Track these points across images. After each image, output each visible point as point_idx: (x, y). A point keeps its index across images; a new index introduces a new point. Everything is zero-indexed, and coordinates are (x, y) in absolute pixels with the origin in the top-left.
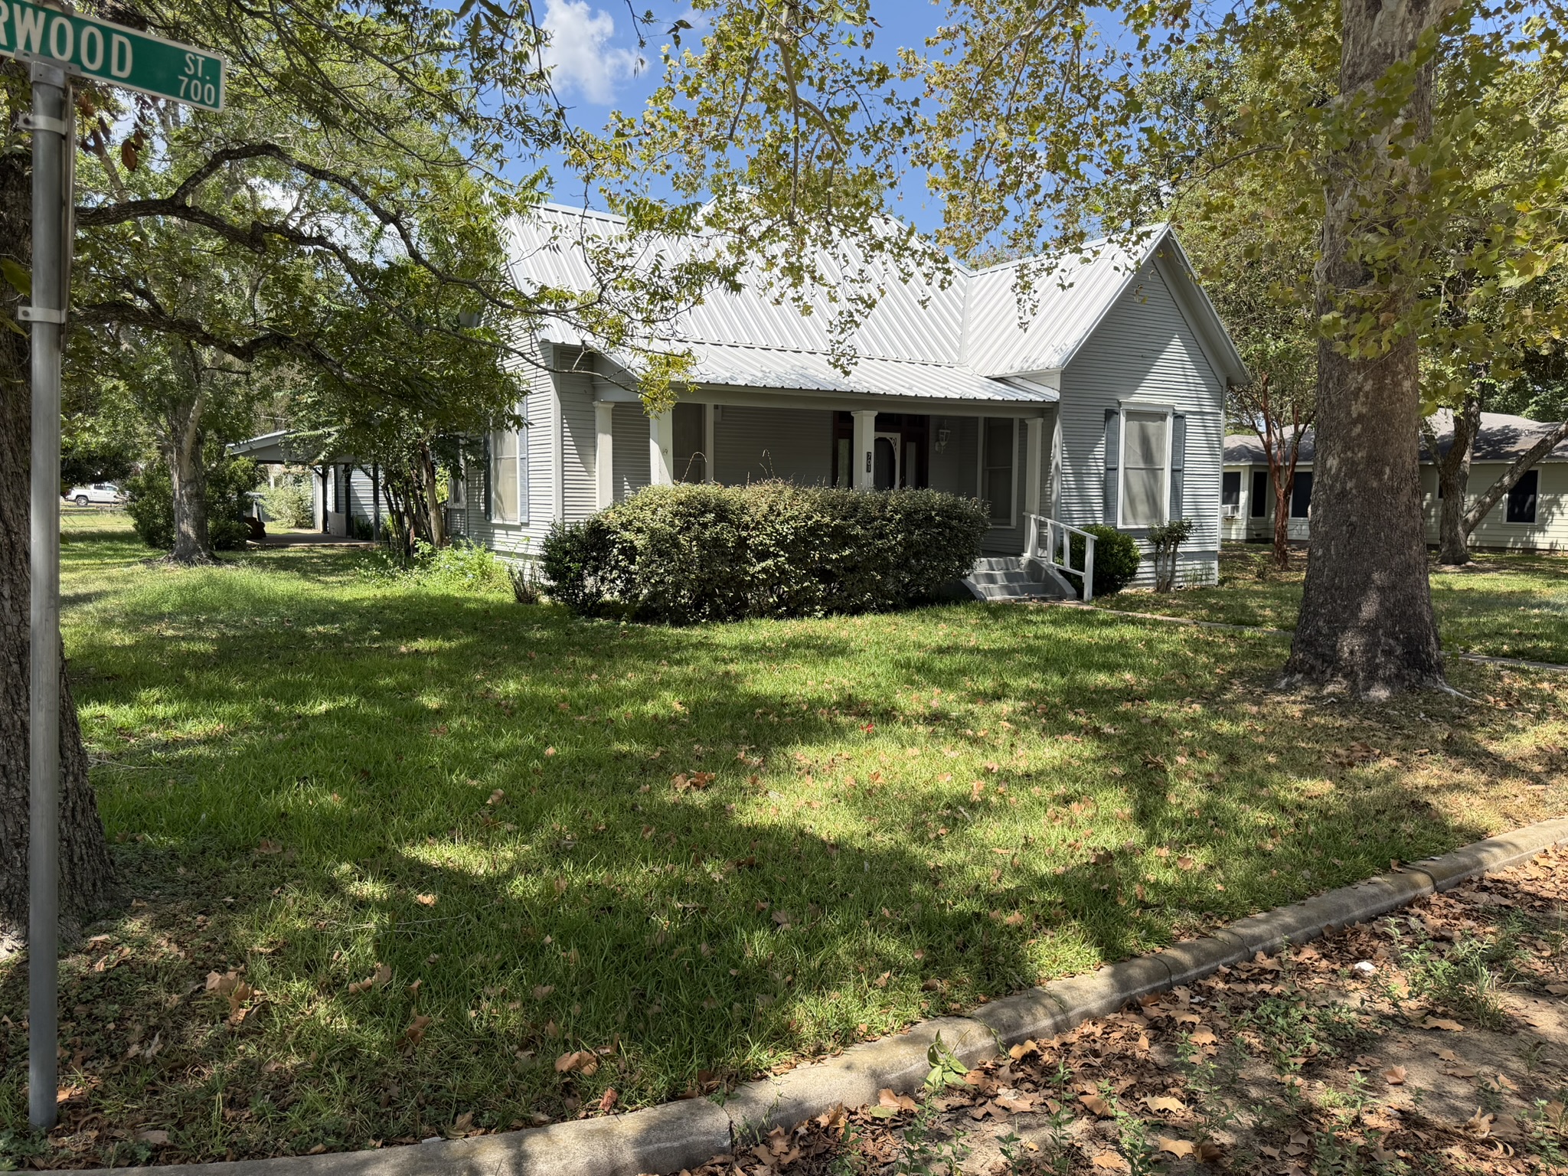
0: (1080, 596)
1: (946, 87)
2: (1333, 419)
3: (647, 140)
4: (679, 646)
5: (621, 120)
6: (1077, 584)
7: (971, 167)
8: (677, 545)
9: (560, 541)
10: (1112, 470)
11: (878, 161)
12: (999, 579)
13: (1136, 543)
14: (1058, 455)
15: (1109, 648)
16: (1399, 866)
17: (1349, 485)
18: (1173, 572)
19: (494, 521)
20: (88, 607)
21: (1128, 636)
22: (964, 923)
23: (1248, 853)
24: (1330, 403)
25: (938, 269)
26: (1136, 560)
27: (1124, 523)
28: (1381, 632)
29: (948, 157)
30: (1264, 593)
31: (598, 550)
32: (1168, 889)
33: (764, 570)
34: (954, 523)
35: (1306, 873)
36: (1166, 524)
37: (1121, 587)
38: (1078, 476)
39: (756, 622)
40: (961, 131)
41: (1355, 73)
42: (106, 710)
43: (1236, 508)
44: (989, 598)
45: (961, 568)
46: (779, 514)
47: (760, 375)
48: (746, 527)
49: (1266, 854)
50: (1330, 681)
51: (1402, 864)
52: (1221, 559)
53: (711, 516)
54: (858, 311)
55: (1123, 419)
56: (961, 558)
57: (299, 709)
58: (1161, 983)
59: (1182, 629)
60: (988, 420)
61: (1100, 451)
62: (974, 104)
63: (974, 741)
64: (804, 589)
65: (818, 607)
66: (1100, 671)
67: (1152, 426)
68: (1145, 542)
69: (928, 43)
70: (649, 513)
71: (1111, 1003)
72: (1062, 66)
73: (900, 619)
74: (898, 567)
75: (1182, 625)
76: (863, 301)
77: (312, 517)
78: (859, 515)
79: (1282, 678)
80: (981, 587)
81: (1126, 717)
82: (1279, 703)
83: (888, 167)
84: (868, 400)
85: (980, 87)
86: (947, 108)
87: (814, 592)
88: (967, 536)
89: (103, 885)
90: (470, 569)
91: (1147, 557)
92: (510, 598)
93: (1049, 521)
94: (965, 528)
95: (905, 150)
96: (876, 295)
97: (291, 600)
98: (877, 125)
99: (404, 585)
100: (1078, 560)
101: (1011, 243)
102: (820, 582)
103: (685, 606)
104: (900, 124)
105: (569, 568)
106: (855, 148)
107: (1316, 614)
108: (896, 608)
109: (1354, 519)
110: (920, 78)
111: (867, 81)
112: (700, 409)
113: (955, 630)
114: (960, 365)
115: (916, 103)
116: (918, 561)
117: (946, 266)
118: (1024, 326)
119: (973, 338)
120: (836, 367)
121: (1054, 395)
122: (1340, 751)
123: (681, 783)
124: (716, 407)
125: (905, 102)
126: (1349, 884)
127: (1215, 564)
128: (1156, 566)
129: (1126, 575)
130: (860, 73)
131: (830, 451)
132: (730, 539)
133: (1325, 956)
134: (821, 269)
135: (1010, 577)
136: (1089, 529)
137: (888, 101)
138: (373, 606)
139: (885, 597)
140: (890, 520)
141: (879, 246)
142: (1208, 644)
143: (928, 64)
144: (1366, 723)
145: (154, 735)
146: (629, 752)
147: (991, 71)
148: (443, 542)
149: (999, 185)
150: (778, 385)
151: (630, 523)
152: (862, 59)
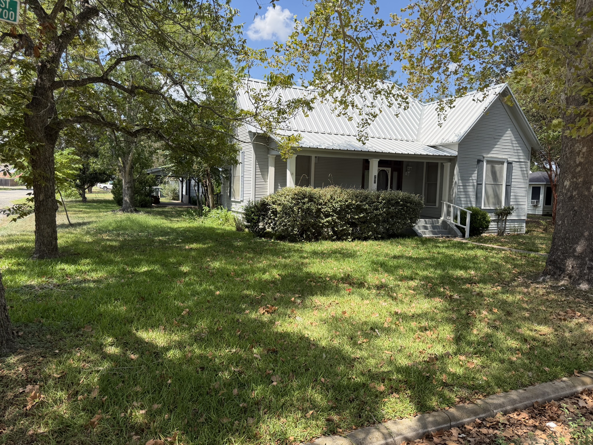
0: (463, 236)
1: (410, 29)
2: (568, 164)
3: (287, 53)
4: (290, 250)
5: (277, 45)
6: (463, 231)
7: (419, 60)
8: (293, 211)
9: (251, 208)
10: (479, 184)
11: (380, 59)
12: (429, 227)
13: (489, 215)
14: (456, 178)
15: (468, 260)
16: (578, 373)
17: (574, 193)
18: (505, 227)
19: (232, 200)
20: (85, 227)
21: (479, 254)
22: (357, 387)
23: (502, 361)
24: (566, 157)
25: (403, 102)
26: (489, 222)
27: (484, 206)
28: (587, 259)
29: (410, 57)
30: (544, 237)
31: (264, 211)
32: (459, 377)
33: (327, 222)
34: (408, 205)
35: (530, 374)
36: (503, 207)
37: (482, 233)
38: (465, 186)
39: (323, 242)
40: (416, 46)
41: (581, 12)
42: (65, 266)
43: (538, 202)
44: (424, 236)
45: (411, 222)
46: (334, 200)
47: (331, 144)
48: (321, 204)
49: (511, 362)
50: (562, 279)
51: (580, 372)
52: (527, 222)
53: (306, 200)
54: (369, 119)
55: (485, 163)
56: (411, 219)
57: (136, 270)
58: (445, 425)
59: (503, 252)
60: (428, 163)
61: (475, 176)
62: (420, 35)
63: (395, 299)
64: (343, 230)
65: (349, 237)
66: (461, 269)
67: (497, 167)
68: (493, 214)
69: (402, 11)
70: (283, 198)
71: (418, 434)
72: (459, 18)
73: (382, 243)
74: (384, 221)
75: (504, 250)
76: (372, 115)
77: (178, 196)
78: (368, 201)
79: (542, 276)
80: (420, 231)
81: (466, 291)
82: (537, 288)
83: (384, 61)
84: (375, 154)
85: (424, 28)
86: (409, 37)
87: (348, 231)
88: (414, 211)
89: (7, 342)
90: (221, 217)
91: (494, 221)
92: (234, 229)
93: (451, 205)
94: (413, 206)
95: (390, 54)
96: (378, 112)
97: (155, 228)
98: (378, 44)
99: (198, 223)
100: (463, 221)
101: (436, 91)
102: (350, 227)
103: (296, 235)
104: (388, 43)
105: (253, 218)
106: (370, 54)
107: (557, 250)
108: (383, 239)
109: (576, 208)
110: (399, 25)
111: (374, 26)
112: (309, 158)
113: (404, 249)
114: (417, 140)
115: (395, 35)
116: (393, 219)
117: (407, 100)
118: (440, 125)
119: (423, 130)
120: (359, 141)
121: (455, 153)
122: (561, 313)
123: (261, 311)
124: (316, 157)
125: (390, 35)
126: (551, 381)
127: (524, 225)
128: (498, 225)
129: (483, 228)
130: (372, 23)
131: (361, 175)
132: (314, 208)
133: (532, 417)
134: (356, 102)
135: (434, 227)
136: (469, 209)
137: (384, 34)
138: (183, 230)
139: (378, 234)
140: (381, 203)
141: (380, 93)
142: (513, 259)
143: (402, 20)
144: (577, 300)
145: (78, 277)
146: (250, 295)
147: (429, 21)
148: (213, 207)
149: (431, 68)
150: (338, 148)
151: (276, 201)
152: (373, 18)
